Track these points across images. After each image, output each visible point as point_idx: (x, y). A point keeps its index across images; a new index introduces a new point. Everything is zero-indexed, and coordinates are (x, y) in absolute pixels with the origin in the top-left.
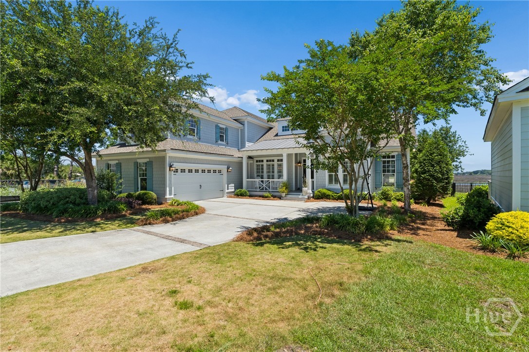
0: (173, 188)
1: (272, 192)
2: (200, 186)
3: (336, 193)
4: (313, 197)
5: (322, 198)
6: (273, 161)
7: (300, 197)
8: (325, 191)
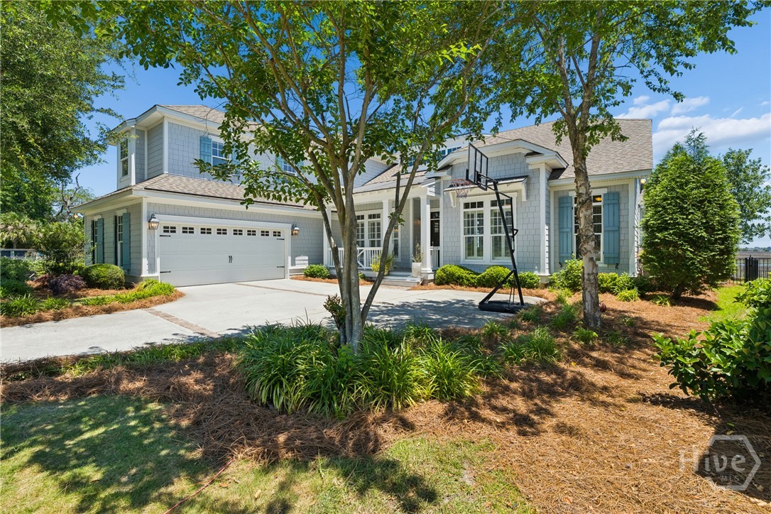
0: (158, 260)
2: (231, 257)
3: (474, 273)
4: (434, 281)
5: (448, 283)
7: (408, 279)
8: (454, 269)
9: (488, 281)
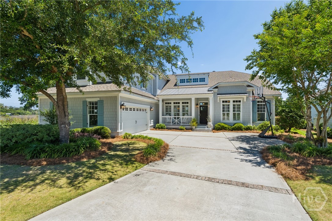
1: (183, 125)
2: (136, 121)
3: (230, 126)
4: (214, 129)
5: (221, 130)
6: (179, 103)
7: (207, 129)
8: (223, 124)
9: (237, 128)
